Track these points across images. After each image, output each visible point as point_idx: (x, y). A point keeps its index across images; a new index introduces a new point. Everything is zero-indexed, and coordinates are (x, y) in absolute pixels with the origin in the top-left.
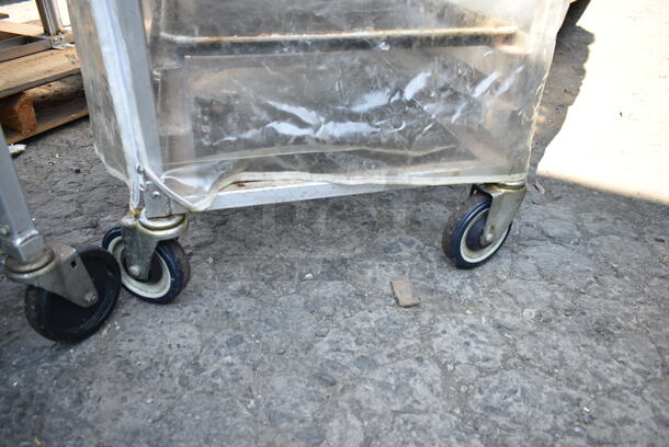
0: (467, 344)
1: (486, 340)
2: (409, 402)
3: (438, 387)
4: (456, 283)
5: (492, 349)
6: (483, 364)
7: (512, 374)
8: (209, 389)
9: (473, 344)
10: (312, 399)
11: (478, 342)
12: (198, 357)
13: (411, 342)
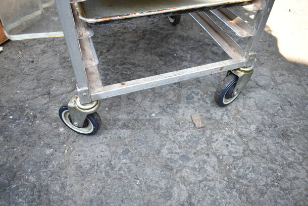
0: (227, 145)
1: (235, 143)
2: (205, 176)
3: (216, 167)
4: (220, 114)
5: (238, 147)
6: (235, 155)
7: (247, 159)
8: (119, 177)
9: (230, 146)
10: (164, 178)
11: (232, 144)
12: (110, 161)
13: (203, 146)
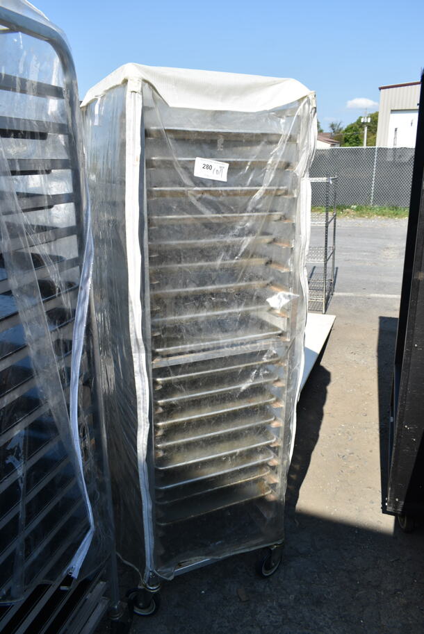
0: (269, 616)
1: (275, 613)
4: (263, 587)
5: (278, 617)
6: (275, 624)
7: (285, 627)
9: (271, 616)
11: (273, 614)
13: (248, 618)
